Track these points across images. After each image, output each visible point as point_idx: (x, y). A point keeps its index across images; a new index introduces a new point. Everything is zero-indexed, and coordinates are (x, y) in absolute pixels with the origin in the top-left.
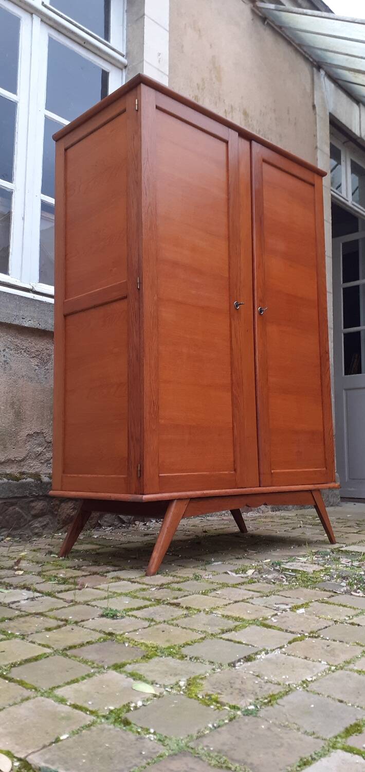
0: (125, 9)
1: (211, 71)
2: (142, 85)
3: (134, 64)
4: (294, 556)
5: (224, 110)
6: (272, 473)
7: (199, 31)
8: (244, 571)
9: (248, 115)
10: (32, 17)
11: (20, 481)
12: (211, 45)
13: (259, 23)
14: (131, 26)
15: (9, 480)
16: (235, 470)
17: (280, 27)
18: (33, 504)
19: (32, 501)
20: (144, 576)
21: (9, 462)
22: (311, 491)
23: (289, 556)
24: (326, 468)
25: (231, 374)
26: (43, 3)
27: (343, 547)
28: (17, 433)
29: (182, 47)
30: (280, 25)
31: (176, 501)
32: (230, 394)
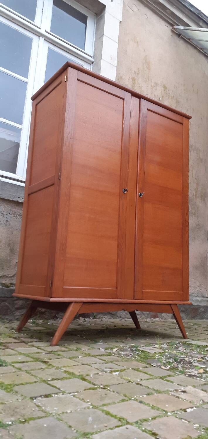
0: (95, 32)
1: (143, 64)
2: (69, 67)
3: (97, 61)
4: (153, 343)
5: (151, 85)
6: (143, 292)
7: (137, 42)
8: (112, 349)
9: (166, 88)
10: (39, 38)
11: (10, 288)
12: (144, 50)
13: (176, 37)
14: (97, 41)
15: (3, 287)
16: (117, 288)
17: (189, 39)
18: (16, 302)
19: (16, 300)
20: (49, 346)
21: (4, 277)
22: (170, 305)
23: (149, 343)
24: (183, 292)
25: (118, 231)
26: (46, 30)
27: (190, 341)
28: (10, 261)
29: (126, 51)
30: (189, 38)
31: (73, 303)
32: (116, 242)
